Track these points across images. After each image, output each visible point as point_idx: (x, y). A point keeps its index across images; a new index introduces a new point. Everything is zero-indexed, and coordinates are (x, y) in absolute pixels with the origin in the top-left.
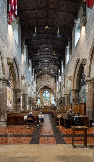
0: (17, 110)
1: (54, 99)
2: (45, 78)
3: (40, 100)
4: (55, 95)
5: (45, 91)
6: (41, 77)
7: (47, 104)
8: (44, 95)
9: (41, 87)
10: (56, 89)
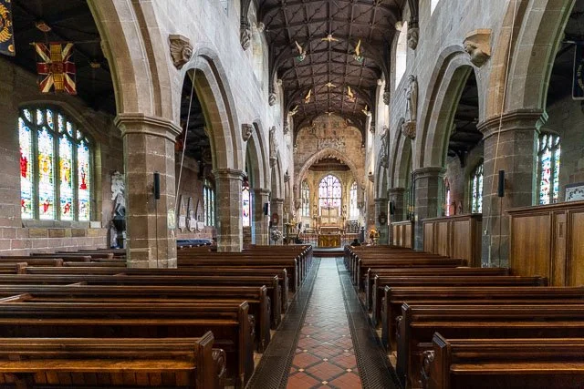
0: (144, 250)
1: (358, 203)
2: (324, 127)
3: (310, 209)
4: (361, 189)
5: (326, 178)
6: (311, 122)
7: (332, 221)
8: (322, 192)
9: (311, 160)
10: (363, 165)
